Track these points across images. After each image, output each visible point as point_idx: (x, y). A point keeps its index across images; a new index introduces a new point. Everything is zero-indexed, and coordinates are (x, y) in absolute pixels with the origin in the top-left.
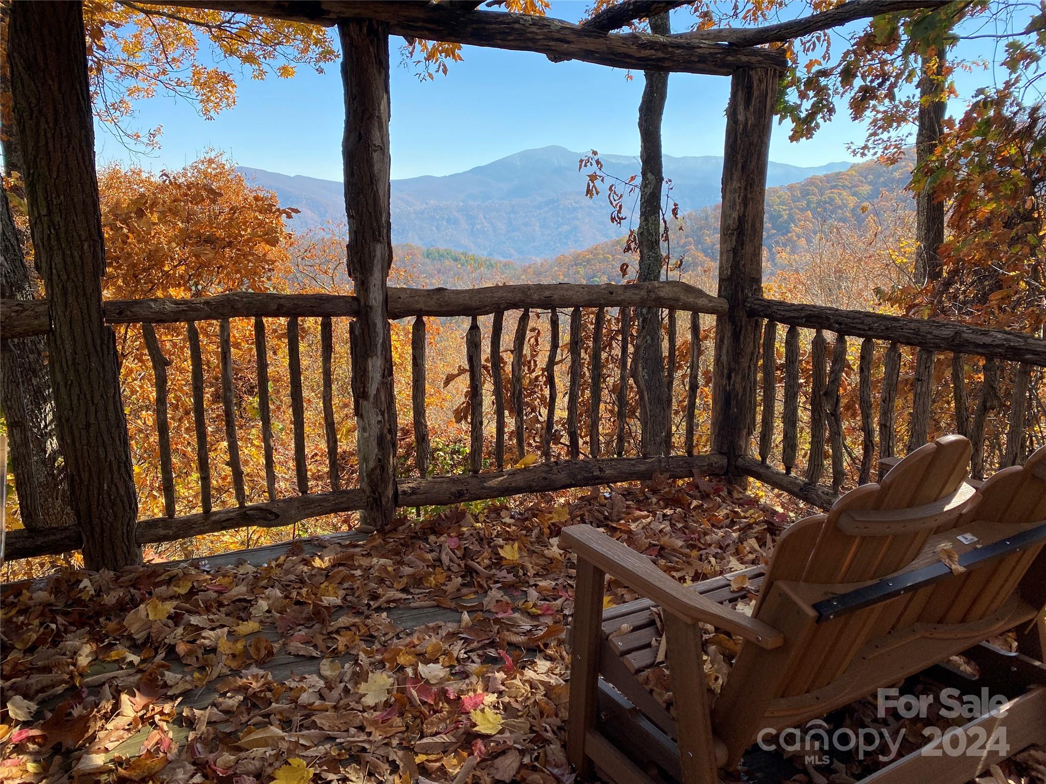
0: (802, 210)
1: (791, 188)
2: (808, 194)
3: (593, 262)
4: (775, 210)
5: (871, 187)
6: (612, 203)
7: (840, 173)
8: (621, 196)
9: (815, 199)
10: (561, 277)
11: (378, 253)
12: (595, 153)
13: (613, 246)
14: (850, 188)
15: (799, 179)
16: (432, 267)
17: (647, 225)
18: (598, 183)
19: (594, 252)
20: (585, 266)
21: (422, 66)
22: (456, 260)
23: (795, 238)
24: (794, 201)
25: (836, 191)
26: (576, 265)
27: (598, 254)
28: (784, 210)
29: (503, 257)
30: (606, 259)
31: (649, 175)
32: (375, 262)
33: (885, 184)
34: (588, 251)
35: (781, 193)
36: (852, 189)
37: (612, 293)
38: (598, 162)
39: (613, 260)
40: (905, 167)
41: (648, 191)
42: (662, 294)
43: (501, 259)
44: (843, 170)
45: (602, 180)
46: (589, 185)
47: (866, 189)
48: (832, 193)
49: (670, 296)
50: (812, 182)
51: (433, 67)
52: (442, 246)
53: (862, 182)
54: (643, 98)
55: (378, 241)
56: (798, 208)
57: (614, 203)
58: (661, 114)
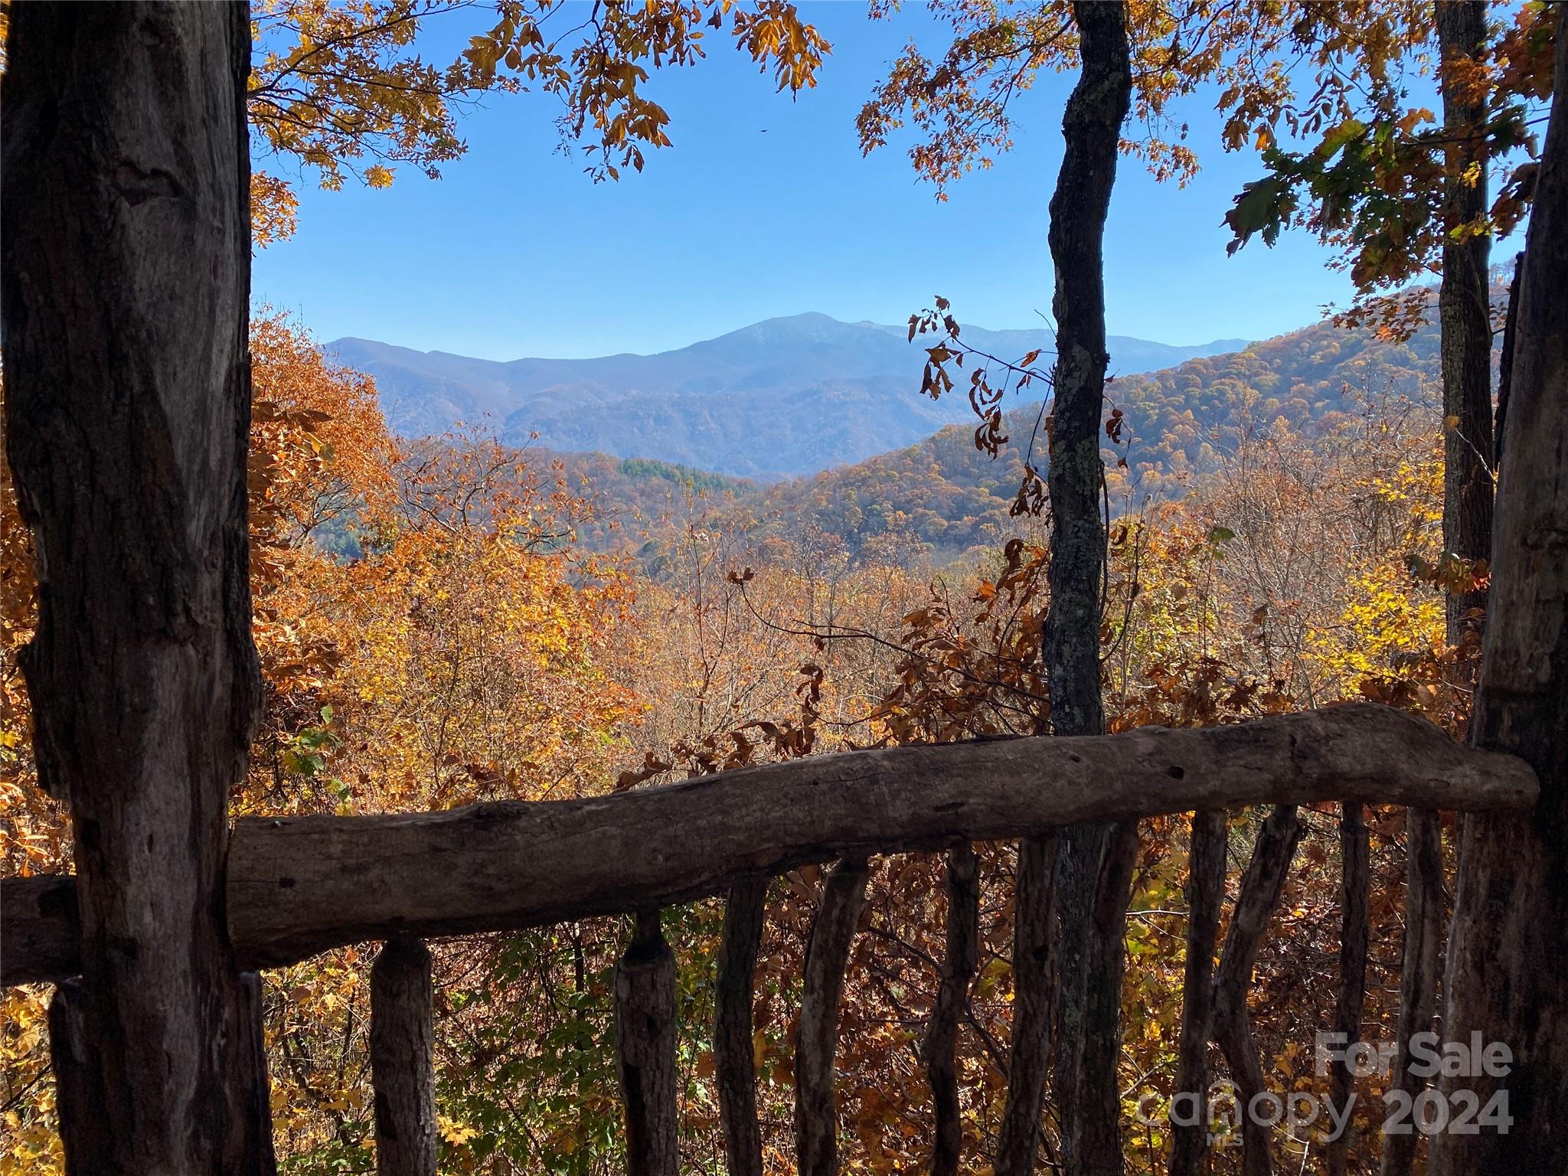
0: (1177, 408)
1: (1161, 376)
2: (1187, 385)
3: (871, 482)
4: (1139, 408)
5: (1277, 376)
6: (976, 409)
7: (1231, 356)
8: (1000, 394)
9: (1197, 392)
10: (824, 503)
11: (167, 694)
12: (942, 303)
13: (901, 458)
14: (1249, 377)
15: (1176, 363)
16: (632, 487)
17: (1071, 459)
18: (949, 366)
19: (872, 466)
20: (859, 487)
21: (598, 154)
22: (668, 476)
23: (1169, 450)
24: (1167, 396)
25: (1227, 381)
26: (846, 485)
27: (879, 470)
28: (1153, 408)
29: (738, 473)
30: (889, 478)
31: (1076, 349)
32: (152, 733)
33: (1299, 373)
34: (863, 465)
35: (1146, 384)
36: (1251, 379)
37: (1177, 773)
38: (949, 323)
39: (901, 478)
40: (1327, 347)
41: (1075, 384)
42: (1343, 764)
43: (735, 475)
44: (1238, 351)
45: (959, 361)
46: (928, 371)
47: (1270, 378)
48: (1222, 384)
49: (1370, 766)
50: (1191, 368)
51: (617, 155)
52: (647, 457)
53: (1265, 369)
54: (1062, 179)
55: (165, 635)
56: (1173, 406)
57: (983, 409)
58: (1102, 216)
